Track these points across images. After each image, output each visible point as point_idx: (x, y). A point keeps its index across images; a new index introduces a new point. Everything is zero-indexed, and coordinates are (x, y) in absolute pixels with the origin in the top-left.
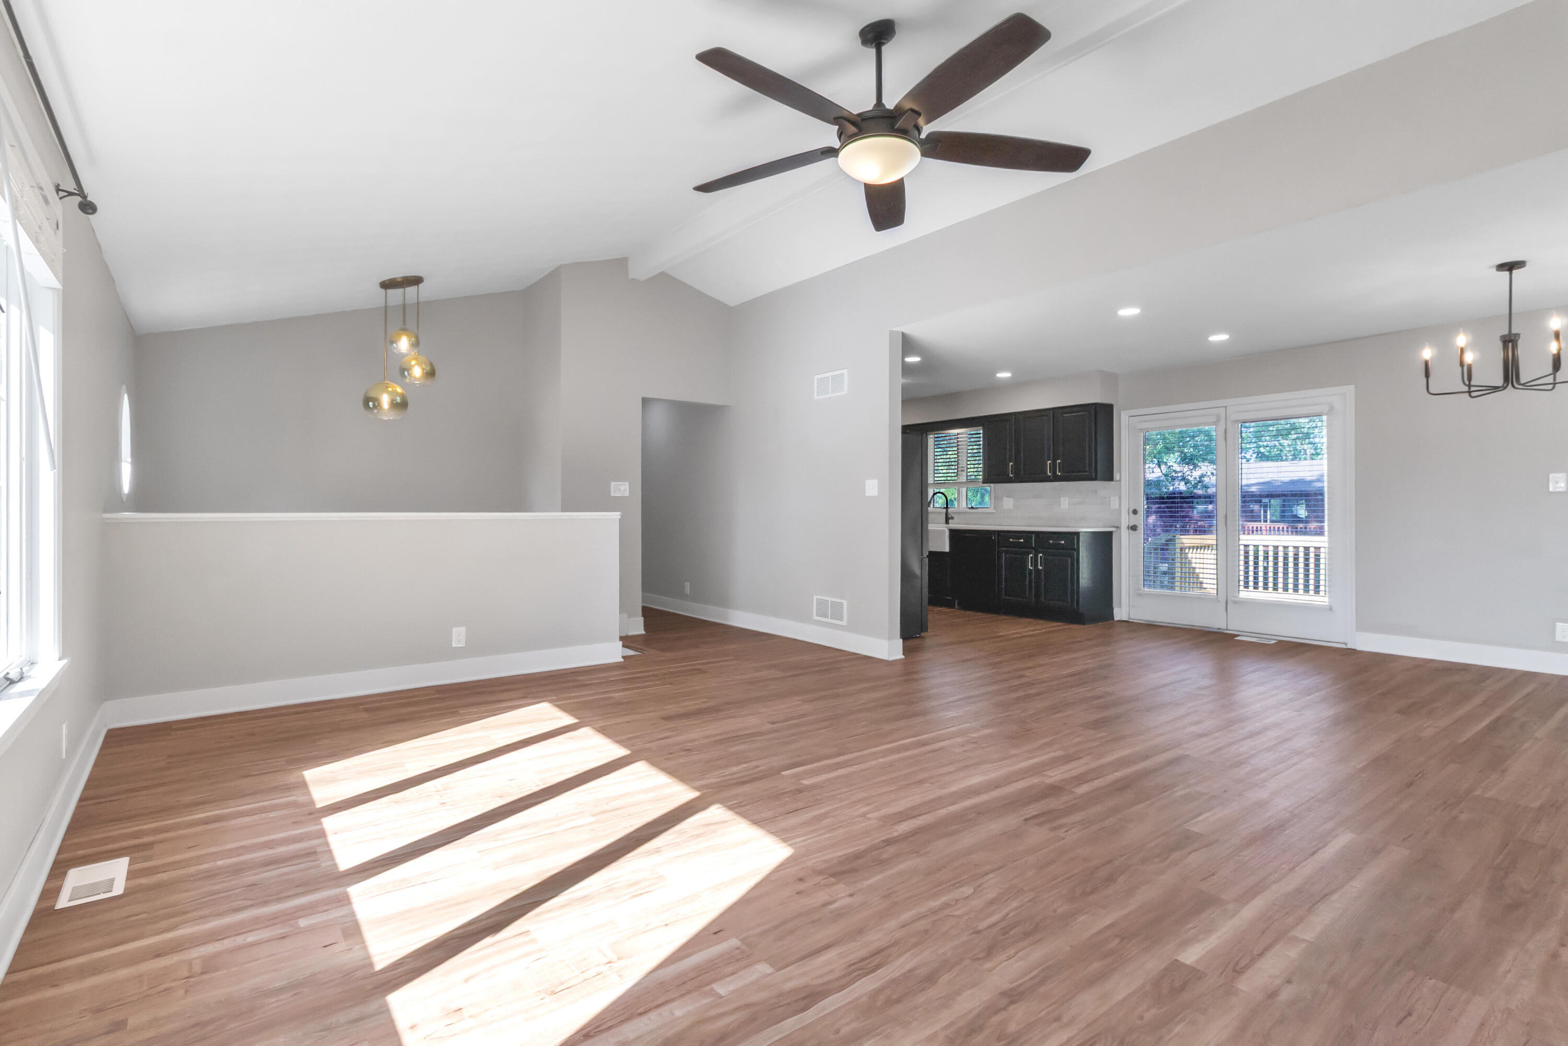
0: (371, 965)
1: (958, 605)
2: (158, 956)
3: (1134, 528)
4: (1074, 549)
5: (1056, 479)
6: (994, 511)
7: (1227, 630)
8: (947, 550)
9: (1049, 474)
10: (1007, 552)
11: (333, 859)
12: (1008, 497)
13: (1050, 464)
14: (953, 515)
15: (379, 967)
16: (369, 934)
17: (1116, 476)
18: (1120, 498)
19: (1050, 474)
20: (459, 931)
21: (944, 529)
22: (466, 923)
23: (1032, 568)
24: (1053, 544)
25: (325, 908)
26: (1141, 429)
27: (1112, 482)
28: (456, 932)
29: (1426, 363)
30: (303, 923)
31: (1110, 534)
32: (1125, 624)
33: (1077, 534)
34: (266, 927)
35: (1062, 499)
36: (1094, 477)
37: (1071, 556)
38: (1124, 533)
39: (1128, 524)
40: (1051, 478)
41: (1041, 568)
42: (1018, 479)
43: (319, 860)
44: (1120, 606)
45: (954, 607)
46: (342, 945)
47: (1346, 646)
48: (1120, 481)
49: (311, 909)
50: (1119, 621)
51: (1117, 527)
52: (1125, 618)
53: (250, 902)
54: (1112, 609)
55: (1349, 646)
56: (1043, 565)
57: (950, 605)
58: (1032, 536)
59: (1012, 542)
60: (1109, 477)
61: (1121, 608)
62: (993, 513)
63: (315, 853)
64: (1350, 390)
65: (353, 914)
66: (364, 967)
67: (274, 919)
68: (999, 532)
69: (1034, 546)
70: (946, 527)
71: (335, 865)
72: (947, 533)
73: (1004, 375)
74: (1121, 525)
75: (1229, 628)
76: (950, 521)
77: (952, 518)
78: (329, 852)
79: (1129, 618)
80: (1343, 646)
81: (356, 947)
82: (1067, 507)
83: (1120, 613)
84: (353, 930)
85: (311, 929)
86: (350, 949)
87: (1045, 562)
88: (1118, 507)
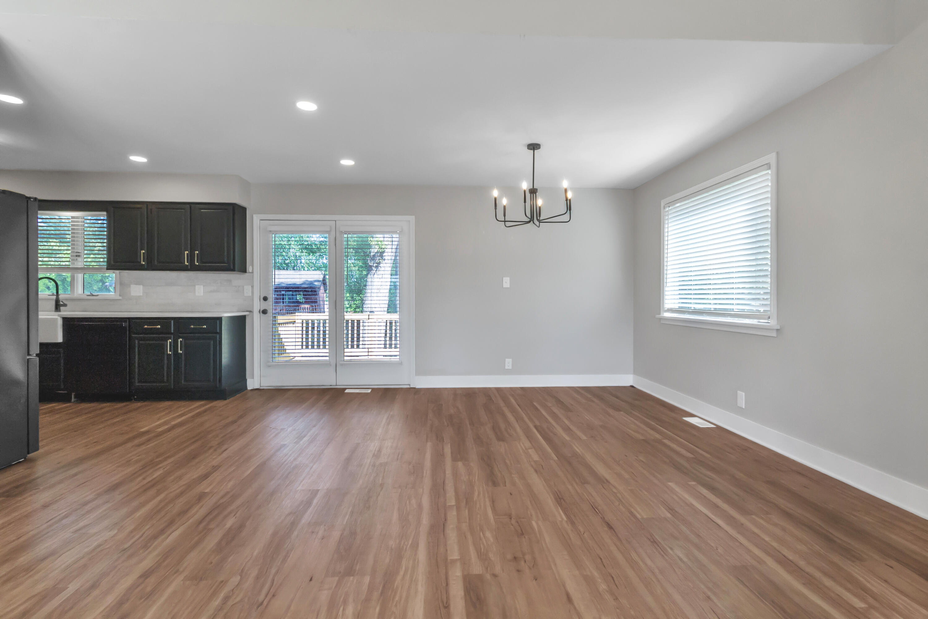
1: (75, 397)
3: (264, 312)
4: (217, 333)
5: (192, 268)
6: (120, 298)
7: (336, 385)
8: (60, 339)
9: (186, 263)
10: (140, 339)
12: (137, 284)
13: (187, 254)
14: (66, 302)
17: (249, 268)
18: (252, 287)
19: (188, 264)
21: (57, 318)
23: (170, 353)
24: (194, 328)
26: (270, 231)
27: (247, 274)
29: (495, 199)
31: (244, 317)
32: (256, 391)
33: (220, 319)
35: (197, 287)
36: (232, 268)
37: (214, 339)
38: (257, 316)
39: (259, 309)
40: (189, 267)
41: (181, 352)
42: (151, 266)
44: (253, 377)
45: (69, 400)
47: (410, 386)
48: (253, 273)
50: (252, 390)
51: (250, 311)
52: (257, 386)
54: (246, 380)
55: (412, 386)
56: (183, 349)
57: (66, 399)
58: (171, 322)
59: (146, 329)
60: (244, 270)
61: (253, 378)
62: (120, 300)
64: (412, 218)
68: (130, 319)
69: (172, 331)
70: (59, 315)
72: (60, 322)
73: (138, 159)
74: (253, 311)
75: (337, 384)
76: (62, 308)
77: (65, 305)
79: (261, 386)
80: (408, 387)
82: (202, 294)
83: (252, 384)
87: (186, 347)
88: (250, 295)
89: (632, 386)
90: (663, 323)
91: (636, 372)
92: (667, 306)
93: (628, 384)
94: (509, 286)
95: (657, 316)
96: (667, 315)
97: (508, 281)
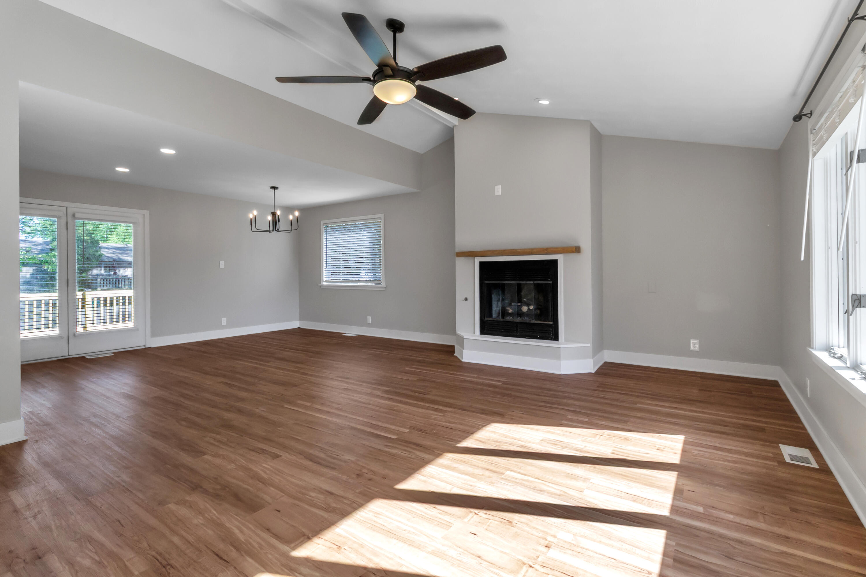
0: (678, 475)
2: (787, 538)
7: (68, 356)
11: (666, 545)
15: (676, 473)
16: (672, 486)
20: (635, 466)
22: (630, 468)
25: (685, 510)
28: (637, 467)
30: (701, 509)
34: (722, 519)
43: (675, 550)
46: (686, 488)
47: (145, 347)
49: (694, 515)
53: (731, 542)
55: (147, 346)
63: (675, 560)
64: (147, 213)
65: (674, 499)
66: (681, 476)
67: (716, 521)
71: (667, 538)
78: (665, 554)
80: (143, 347)
81: (680, 484)
84: (678, 492)
85: (697, 503)
86: (683, 484)
89: (299, 328)
90: (322, 289)
91: (302, 318)
92: (325, 279)
93: (297, 327)
94: (224, 267)
95: (320, 285)
96: (325, 284)
97: (224, 264)
